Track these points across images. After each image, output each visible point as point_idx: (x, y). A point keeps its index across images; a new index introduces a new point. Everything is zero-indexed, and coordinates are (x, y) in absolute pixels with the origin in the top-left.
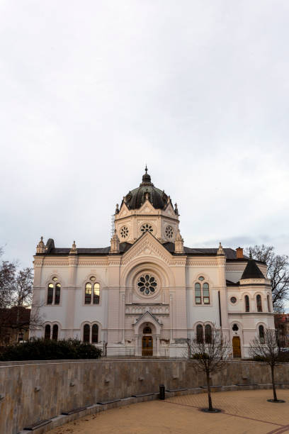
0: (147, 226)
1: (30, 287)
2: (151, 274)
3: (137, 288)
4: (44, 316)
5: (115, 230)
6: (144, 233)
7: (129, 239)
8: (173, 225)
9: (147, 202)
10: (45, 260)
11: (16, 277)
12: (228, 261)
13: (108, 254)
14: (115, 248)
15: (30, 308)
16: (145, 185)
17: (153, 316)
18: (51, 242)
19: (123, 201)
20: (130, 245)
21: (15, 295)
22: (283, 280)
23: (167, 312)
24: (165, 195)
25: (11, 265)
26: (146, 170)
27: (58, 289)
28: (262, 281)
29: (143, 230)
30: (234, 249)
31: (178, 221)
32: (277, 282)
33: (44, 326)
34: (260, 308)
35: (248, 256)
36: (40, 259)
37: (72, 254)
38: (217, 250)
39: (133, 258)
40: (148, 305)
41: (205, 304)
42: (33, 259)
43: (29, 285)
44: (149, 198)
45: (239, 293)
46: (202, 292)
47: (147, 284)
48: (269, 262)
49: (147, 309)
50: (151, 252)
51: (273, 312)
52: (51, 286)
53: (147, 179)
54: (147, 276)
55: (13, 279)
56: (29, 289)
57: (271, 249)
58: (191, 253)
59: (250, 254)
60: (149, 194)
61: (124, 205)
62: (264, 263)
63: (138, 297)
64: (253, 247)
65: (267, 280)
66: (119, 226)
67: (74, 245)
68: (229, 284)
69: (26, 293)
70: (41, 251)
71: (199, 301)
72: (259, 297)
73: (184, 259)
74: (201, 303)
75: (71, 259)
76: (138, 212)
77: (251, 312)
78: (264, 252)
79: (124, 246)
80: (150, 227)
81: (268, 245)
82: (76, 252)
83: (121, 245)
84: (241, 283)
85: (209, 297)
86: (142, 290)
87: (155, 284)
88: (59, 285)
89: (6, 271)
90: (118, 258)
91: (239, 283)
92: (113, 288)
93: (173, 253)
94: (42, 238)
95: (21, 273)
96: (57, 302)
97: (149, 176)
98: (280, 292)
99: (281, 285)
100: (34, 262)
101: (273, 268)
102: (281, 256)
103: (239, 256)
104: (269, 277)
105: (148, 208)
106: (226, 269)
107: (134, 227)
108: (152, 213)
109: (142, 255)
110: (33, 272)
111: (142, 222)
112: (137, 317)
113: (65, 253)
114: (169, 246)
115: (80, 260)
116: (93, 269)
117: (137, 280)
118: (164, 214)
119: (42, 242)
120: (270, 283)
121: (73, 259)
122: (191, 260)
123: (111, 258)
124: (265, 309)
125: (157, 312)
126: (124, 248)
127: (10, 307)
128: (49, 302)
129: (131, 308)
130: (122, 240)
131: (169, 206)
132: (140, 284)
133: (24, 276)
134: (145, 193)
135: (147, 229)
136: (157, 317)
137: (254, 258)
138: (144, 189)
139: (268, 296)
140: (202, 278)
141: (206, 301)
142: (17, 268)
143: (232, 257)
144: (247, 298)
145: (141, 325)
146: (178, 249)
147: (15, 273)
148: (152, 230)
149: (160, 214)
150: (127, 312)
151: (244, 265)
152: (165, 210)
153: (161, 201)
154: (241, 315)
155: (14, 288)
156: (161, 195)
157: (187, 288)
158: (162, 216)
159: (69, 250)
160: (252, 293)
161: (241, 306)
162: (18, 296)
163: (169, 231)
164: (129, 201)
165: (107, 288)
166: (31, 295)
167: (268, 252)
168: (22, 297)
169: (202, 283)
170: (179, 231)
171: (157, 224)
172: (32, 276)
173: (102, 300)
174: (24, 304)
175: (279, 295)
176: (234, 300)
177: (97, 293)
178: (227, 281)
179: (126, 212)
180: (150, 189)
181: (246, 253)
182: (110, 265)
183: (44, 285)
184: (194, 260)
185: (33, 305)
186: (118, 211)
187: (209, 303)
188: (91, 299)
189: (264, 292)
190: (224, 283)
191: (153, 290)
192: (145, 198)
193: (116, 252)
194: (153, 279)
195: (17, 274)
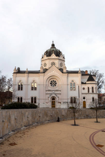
0: (53, 63)
1: (12, 84)
2: (55, 80)
3: (50, 85)
4: (17, 94)
5: (42, 64)
6: (52, 65)
7: (47, 67)
8: (62, 62)
9: (53, 54)
10: (17, 75)
11: (7, 81)
12: (82, 75)
13: (39, 73)
14: (42, 71)
15: (12, 91)
16: (52, 48)
17: (55, 94)
18: (19, 69)
19: (44, 54)
20: (47, 70)
21: (7, 87)
22: (101, 82)
23: (60, 93)
24: (60, 51)
25: (5, 77)
26: (53, 42)
27: (22, 85)
28: (94, 82)
29: (52, 64)
30: (85, 71)
31: (64, 61)
32: (99, 82)
33: (17, 98)
34: (93, 91)
35: (89, 73)
36: (15, 75)
37: (27, 73)
38: (78, 71)
39: (48, 74)
40: (53, 90)
41: (74, 90)
42: (13, 75)
43: (11, 84)
44: (54, 52)
45: (86, 86)
46: (73, 86)
47: (53, 83)
48: (97, 75)
49: (53, 92)
50: (54, 72)
51: (97, 93)
52: (19, 84)
53: (53, 45)
54: (53, 81)
55: (5, 81)
56: (11, 85)
57: (98, 71)
58: (69, 72)
59: (90, 73)
60: (54, 51)
61: (45, 55)
62: (95, 76)
63: (50, 88)
64: (91, 70)
65: (96, 82)
66: (43, 63)
67: (27, 70)
68: (82, 83)
69: (10, 86)
70: (15, 72)
71: (71, 89)
72: (93, 88)
73: (66, 74)
74: (72, 90)
75: (26, 75)
76: (50, 58)
77: (90, 93)
78: (95, 72)
79: (45, 70)
80: (54, 63)
81: (96, 70)
82: (28, 72)
83: (44, 69)
84: (87, 83)
85: (75, 88)
86: (51, 85)
87: (56, 83)
88: (22, 84)
89: (3, 79)
90: (43, 74)
91: (86, 83)
92: (42, 85)
93: (62, 72)
94: (15, 67)
95: (8, 80)
96: (22, 89)
97: (54, 44)
98: (100, 86)
99: (100, 84)
100: (13, 76)
101: (98, 78)
102: (101, 73)
103: (86, 73)
104: (97, 81)
105: (53, 56)
106: (81, 78)
107: (48, 63)
108: (55, 58)
109: (52, 73)
110: (13, 79)
111: (52, 61)
112: (50, 95)
113: (24, 72)
114: (61, 70)
115: (29, 75)
116: (34, 78)
117: (50, 82)
118: (60, 58)
119: (15, 69)
120: (97, 83)
121: (27, 75)
122: (69, 75)
123: (40, 74)
124: (95, 92)
125: (57, 93)
126: (45, 71)
127: (5, 91)
128: (19, 89)
129: (47, 91)
130: (44, 68)
131: (62, 55)
132: (51, 83)
133: (9, 81)
134: (53, 51)
135: (53, 64)
136: (57, 95)
137: (92, 74)
138: (52, 49)
139: (96, 87)
140: (73, 81)
141: (74, 89)
142: (7, 78)
143: (84, 74)
144: (88, 88)
145: (51, 97)
146: (64, 71)
147: (6, 79)
148: (55, 64)
149: (58, 58)
150: (46, 93)
151: (88, 77)
152: (60, 57)
153: (58, 54)
154: (86, 94)
155: (6, 85)
156: (58, 51)
157: (68, 85)
158: (59, 59)
159: (25, 71)
160: (90, 86)
161: (86, 91)
162: (8, 87)
163: (61, 64)
164: (47, 54)
165: (39, 85)
166: (12, 87)
167: (96, 72)
168: (9, 88)
169: (73, 83)
170: (65, 64)
171: (57, 62)
172: (12, 81)
173: (37, 89)
174: (10, 90)
175: (100, 87)
176: (84, 89)
177: (36, 86)
178: (82, 82)
179: (45, 57)
180: (54, 49)
181: (89, 72)
182: (40, 77)
183: (17, 83)
184: (70, 75)
185: (13, 91)
186: (43, 57)
187: (75, 90)
188: (33, 89)
189: (95, 86)
190: (81, 83)
191: (55, 85)
192: (52, 53)
193: (42, 72)
194: (55, 82)
195: (7, 80)
